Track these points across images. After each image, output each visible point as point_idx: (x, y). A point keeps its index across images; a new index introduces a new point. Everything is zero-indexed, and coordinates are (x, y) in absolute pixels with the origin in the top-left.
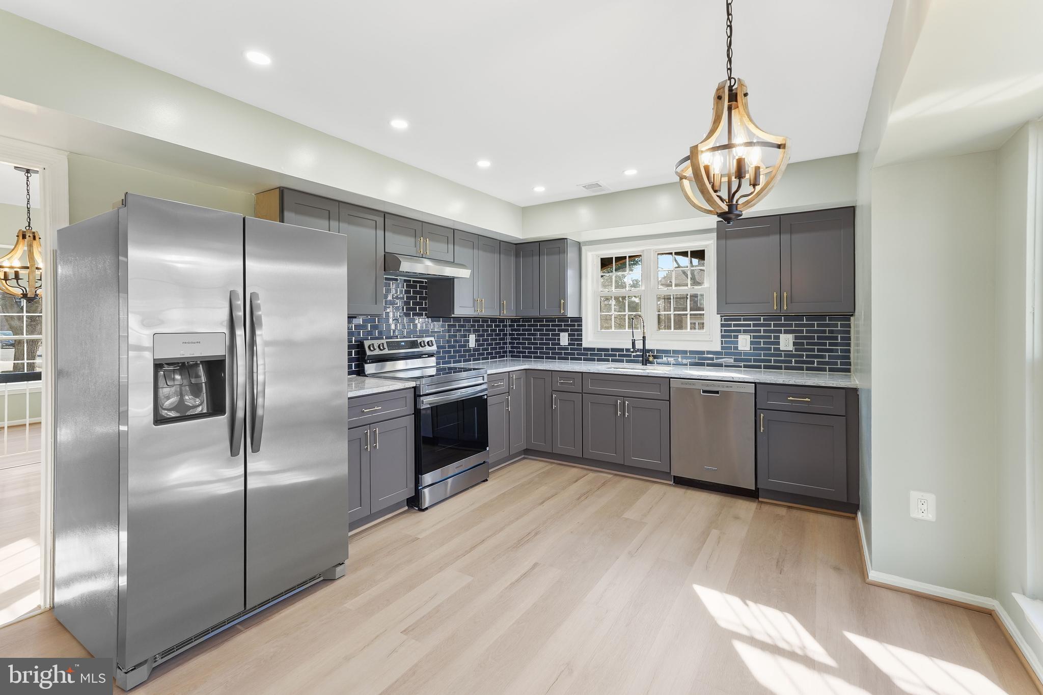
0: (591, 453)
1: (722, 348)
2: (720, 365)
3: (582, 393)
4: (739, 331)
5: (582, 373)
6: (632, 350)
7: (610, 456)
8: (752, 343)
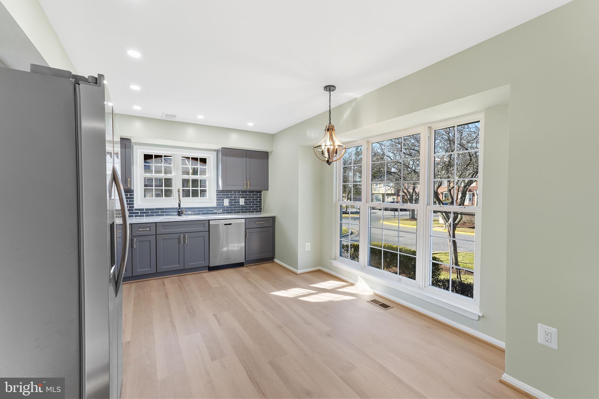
0: (163, 267)
1: (217, 205)
2: (216, 213)
3: (156, 235)
4: (224, 197)
5: (156, 223)
6: (178, 208)
7: (176, 266)
8: (229, 202)
